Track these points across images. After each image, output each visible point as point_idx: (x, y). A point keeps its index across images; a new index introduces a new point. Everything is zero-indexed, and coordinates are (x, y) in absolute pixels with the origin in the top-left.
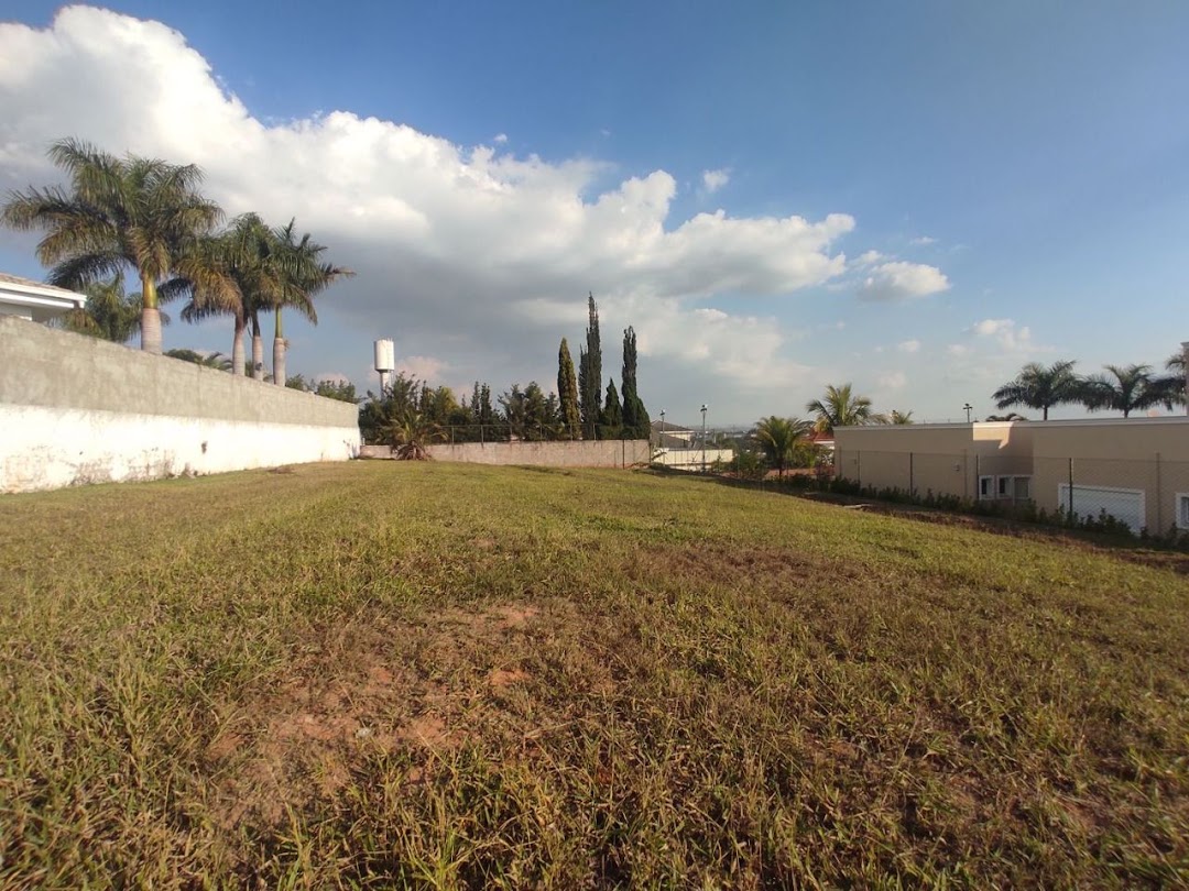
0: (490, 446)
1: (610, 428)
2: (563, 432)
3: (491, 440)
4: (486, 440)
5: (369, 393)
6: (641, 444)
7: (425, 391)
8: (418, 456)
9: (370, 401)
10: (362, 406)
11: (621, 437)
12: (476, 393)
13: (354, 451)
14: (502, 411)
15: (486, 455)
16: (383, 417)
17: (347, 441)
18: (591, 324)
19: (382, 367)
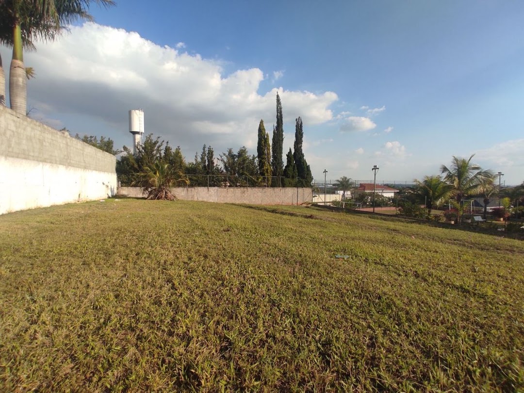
0: (213, 190)
1: (290, 180)
2: (261, 182)
3: (214, 186)
4: (211, 186)
5: (125, 148)
6: (308, 191)
7: (167, 149)
8: (166, 197)
9: (125, 154)
10: (118, 157)
11: (296, 186)
12: (204, 153)
13: (112, 191)
14: (221, 166)
15: (210, 196)
16: (136, 166)
17: (106, 183)
18: (278, 112)
19: (135, 129)
